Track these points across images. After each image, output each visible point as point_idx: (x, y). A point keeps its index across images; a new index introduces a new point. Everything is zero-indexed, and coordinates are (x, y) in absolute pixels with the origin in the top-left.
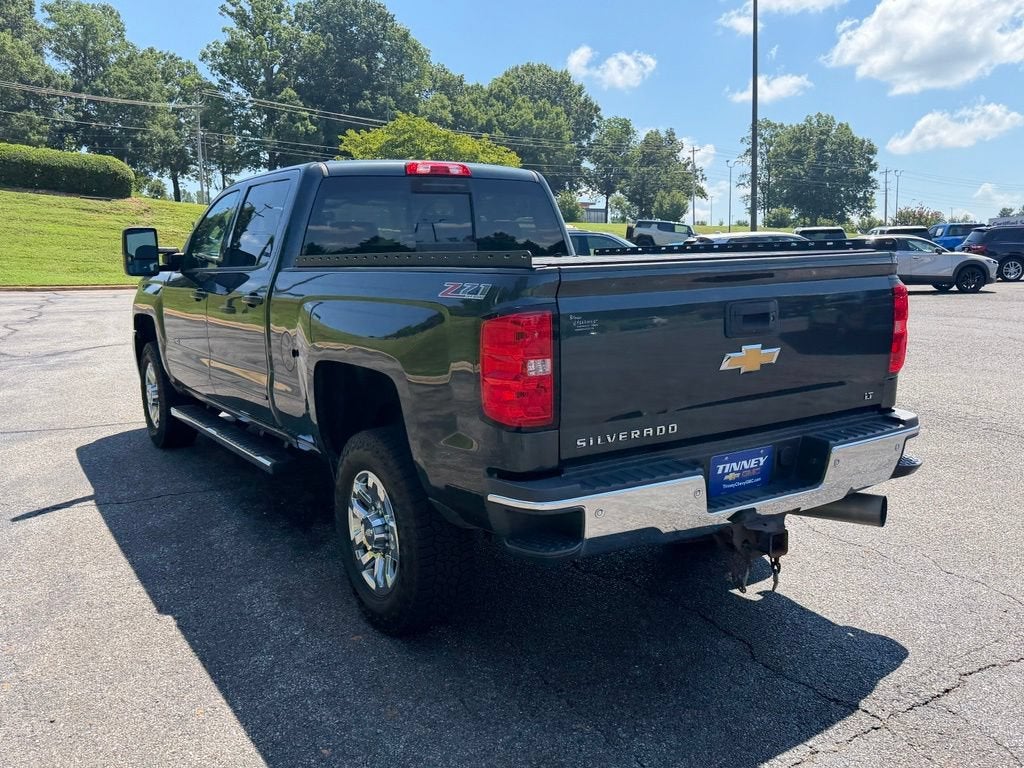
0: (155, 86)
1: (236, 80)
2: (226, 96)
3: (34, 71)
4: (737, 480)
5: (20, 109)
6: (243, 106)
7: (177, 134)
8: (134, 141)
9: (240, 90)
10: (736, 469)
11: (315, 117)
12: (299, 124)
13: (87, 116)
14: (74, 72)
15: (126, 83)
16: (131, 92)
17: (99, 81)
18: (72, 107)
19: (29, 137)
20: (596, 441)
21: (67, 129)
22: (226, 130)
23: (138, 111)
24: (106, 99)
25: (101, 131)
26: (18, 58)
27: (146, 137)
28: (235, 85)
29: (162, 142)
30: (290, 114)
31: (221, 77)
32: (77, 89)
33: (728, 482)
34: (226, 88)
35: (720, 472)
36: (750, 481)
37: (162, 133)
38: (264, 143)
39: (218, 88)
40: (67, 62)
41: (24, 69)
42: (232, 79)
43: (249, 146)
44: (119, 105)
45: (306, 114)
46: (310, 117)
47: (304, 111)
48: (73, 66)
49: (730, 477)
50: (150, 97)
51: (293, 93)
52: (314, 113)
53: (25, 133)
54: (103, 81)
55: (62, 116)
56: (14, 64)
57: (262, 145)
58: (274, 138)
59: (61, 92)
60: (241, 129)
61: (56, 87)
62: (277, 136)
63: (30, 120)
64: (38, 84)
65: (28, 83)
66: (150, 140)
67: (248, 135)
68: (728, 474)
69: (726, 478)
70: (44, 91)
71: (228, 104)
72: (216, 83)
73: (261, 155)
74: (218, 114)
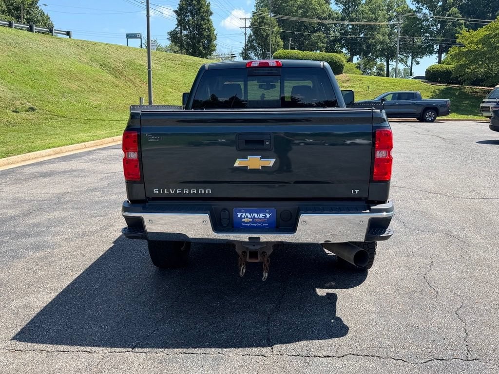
0: (381, 13)
1: (425, 6)
2: (419, 15)
3: (324, 12)
4: (250, 222)
5: (315, 32)
6: (427, 20)
7: (389, 39)
8: (367, 43)
9: (427, 11)
10: (249, 216)
11: (468, 23)
12: (457, 28)
13: (346, 33)
14: (343, 10)
15: (367, 13)
16: (369, 18)
17: (353, 14)
18: (339, 28)
19: (318, 45)
20: (163, 191)
21: (336, 40)
22: (416, 34)
23: (372, 28)
24: (357, 23)
25: (352, 39)
26: (317, 7)
27: (373, 41)
28: (424, 9)
29: (381, 43)
30: (453, 23)
31: (417, 5)
32: (343, 19)
33: (244, 222)
34: (419, 10)
35: (239, 216)
36: (259, 225)
37: (381, 38)
38: (435, 40)
39: (414, 12)
40: (341, 5)
41: (319, 12)
42: (423, 6)
43: (428, 43)
44: (363, 25)
45: (463, 22)
46: (465, 23)
47: (462, 20)
48: (343, 7)
49: (246, 220)
50: (378, 20)
51: (456, 10)
52: (468, 21)
53: (317, 43)
54: (356, 14)
55: (335, 34)
56: (315, 10)
57: (435, 41)
58: (442, 37)
59: (335, 22)
60: (425, 33)
61: (333, 19)
62: (444, 36)
63: (319, 36)
64: (325, 19)
65: (320, 19)
66: (375, 42)
67: (428, 37)
68: (244, 218)
69: (243, 220)
70: (327, 22)
71: (419, 19)
72: (414, 9)
73: (435, 46)
74: (413, 26)
